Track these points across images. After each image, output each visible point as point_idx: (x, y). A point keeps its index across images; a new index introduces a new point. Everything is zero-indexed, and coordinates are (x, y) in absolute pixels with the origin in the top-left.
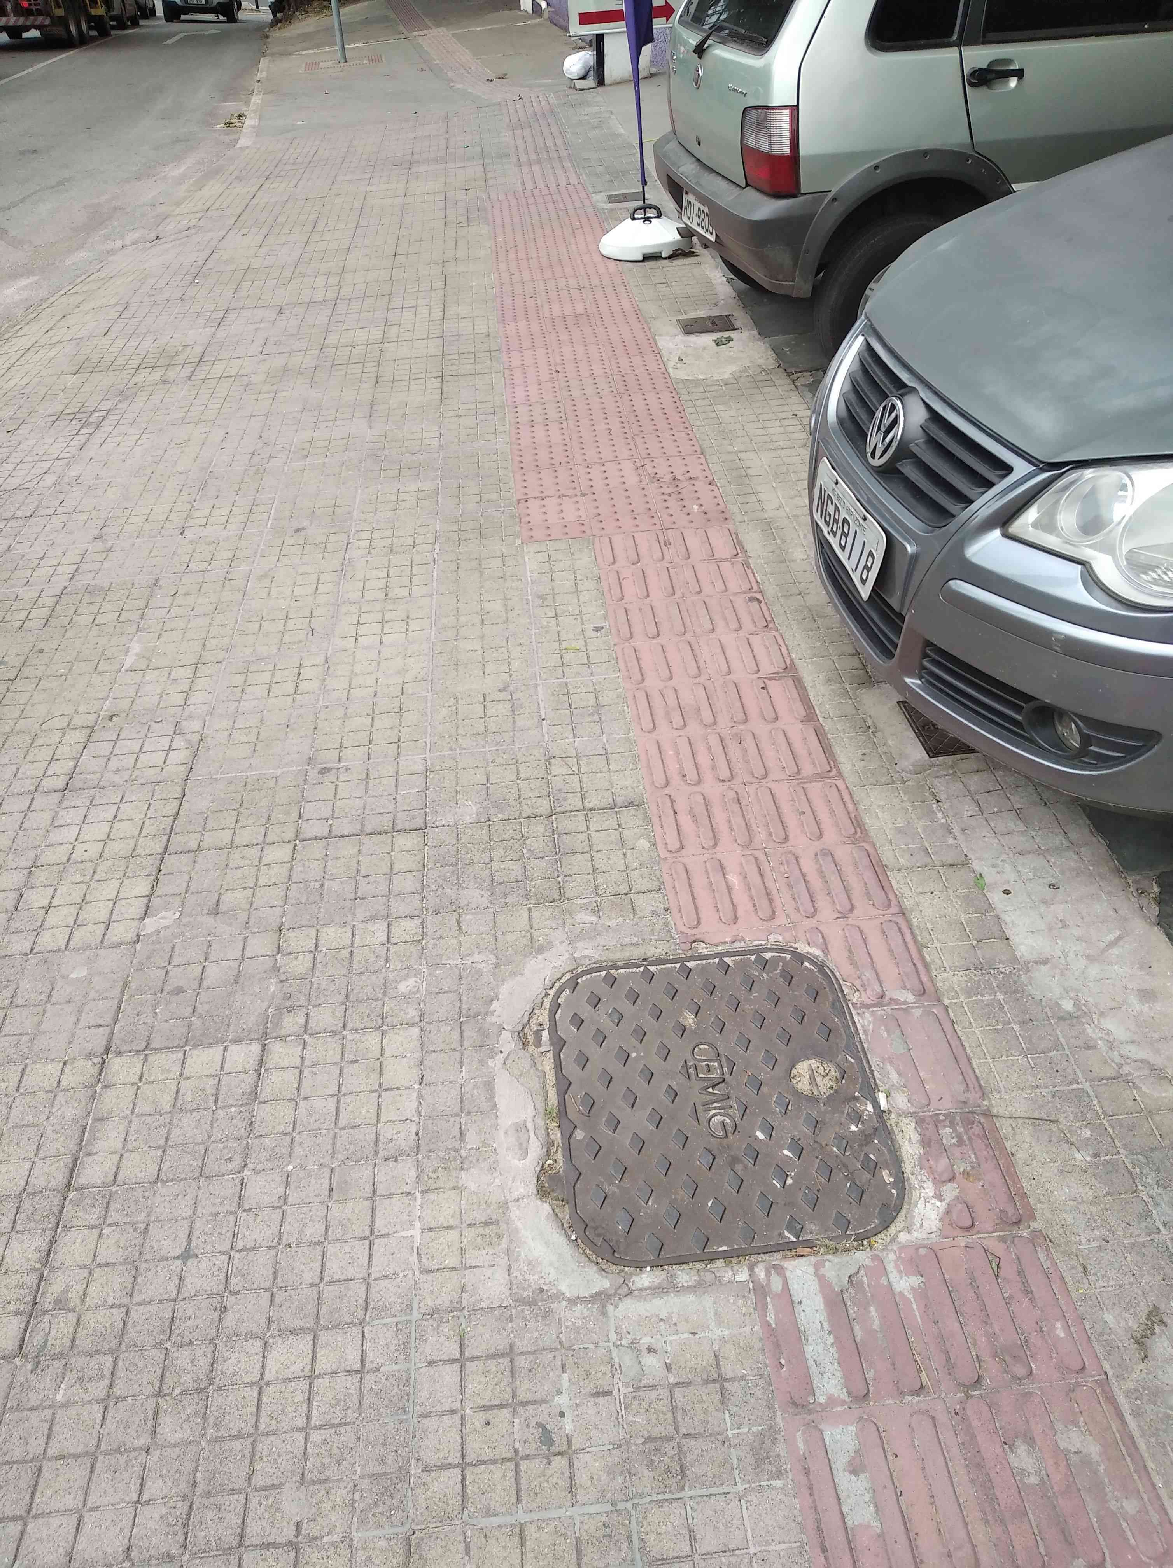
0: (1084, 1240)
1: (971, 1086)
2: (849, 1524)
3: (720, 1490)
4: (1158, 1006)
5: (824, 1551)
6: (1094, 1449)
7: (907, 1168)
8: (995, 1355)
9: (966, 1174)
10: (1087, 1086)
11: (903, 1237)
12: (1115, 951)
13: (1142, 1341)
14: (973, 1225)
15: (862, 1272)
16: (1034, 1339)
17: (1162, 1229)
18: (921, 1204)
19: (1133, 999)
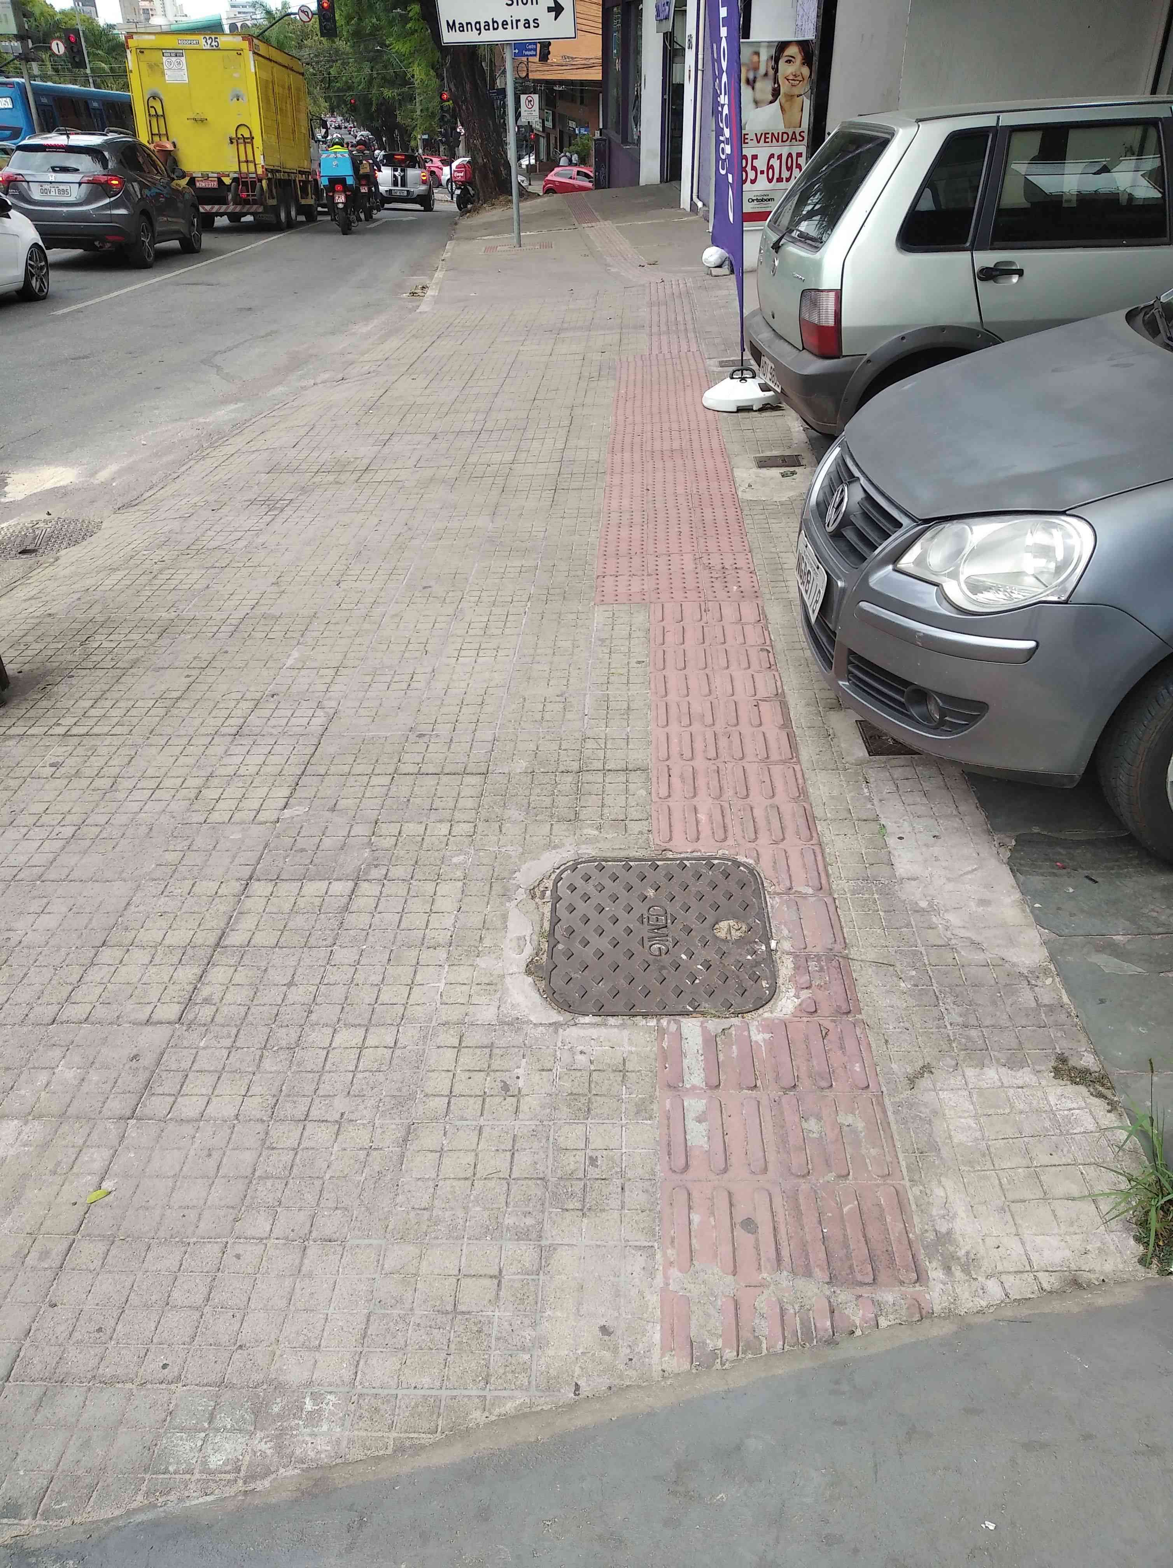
0: (891, 1027)
1: (838, 942)
2: (689, 1144)
3: (611, 1121)
4: (989, 909)
5: (669, 1154)
6: (860, 1125)
7: (780, 981)
8: (810, 1076)
9: (820, 987)
10: (923, 949)
11: (766, 1015)
12: (969, 876)
13: (912, 1081)
14: (816, 1011)
15: (733, 1028)
16: (840, 1071)
17: (949, 1027)
18: (784, 1000)
19: (973, 904)
